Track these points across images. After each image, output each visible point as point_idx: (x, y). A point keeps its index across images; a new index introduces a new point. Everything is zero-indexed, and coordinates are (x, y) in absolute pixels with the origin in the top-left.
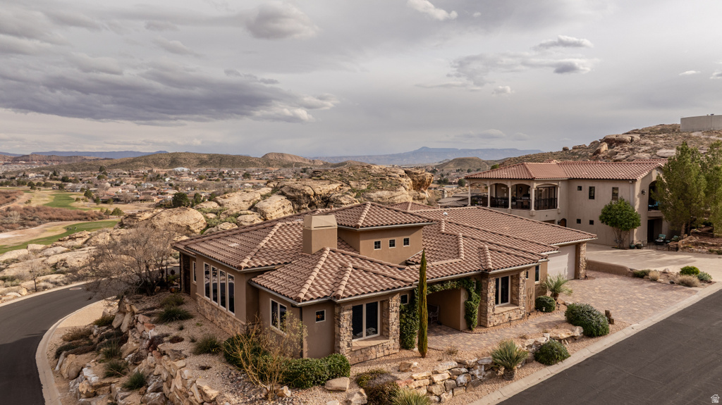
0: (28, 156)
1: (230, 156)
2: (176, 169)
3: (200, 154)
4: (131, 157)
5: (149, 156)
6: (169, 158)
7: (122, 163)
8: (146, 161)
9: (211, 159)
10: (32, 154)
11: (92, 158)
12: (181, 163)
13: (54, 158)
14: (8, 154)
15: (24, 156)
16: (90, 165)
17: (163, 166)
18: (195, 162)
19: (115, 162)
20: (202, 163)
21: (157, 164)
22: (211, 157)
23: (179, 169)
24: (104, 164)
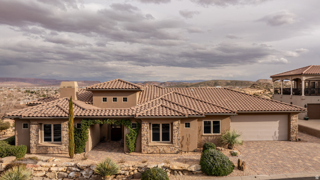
0: (165, 82)
1: (240, 81)
2: (216, 87)
3: (227, 81)
4: (199, 82)
5: (206, 81)
6: (214, 82)
7: (195, 85)
8: (204, 84)
9: (231, 83)
10: (167, 82)
11: (186, 83)
12: (219, 84)
13: (173, 83)
14: (160, 82)
15: (164, 82)
16: (184, 85)
17: (211, 86)
18: (225, 84)
19: (193, 84)
20: (228, 84)
21: (209, 85)
22: (232, 81)
23: (217, 87)
24: (188, 85)
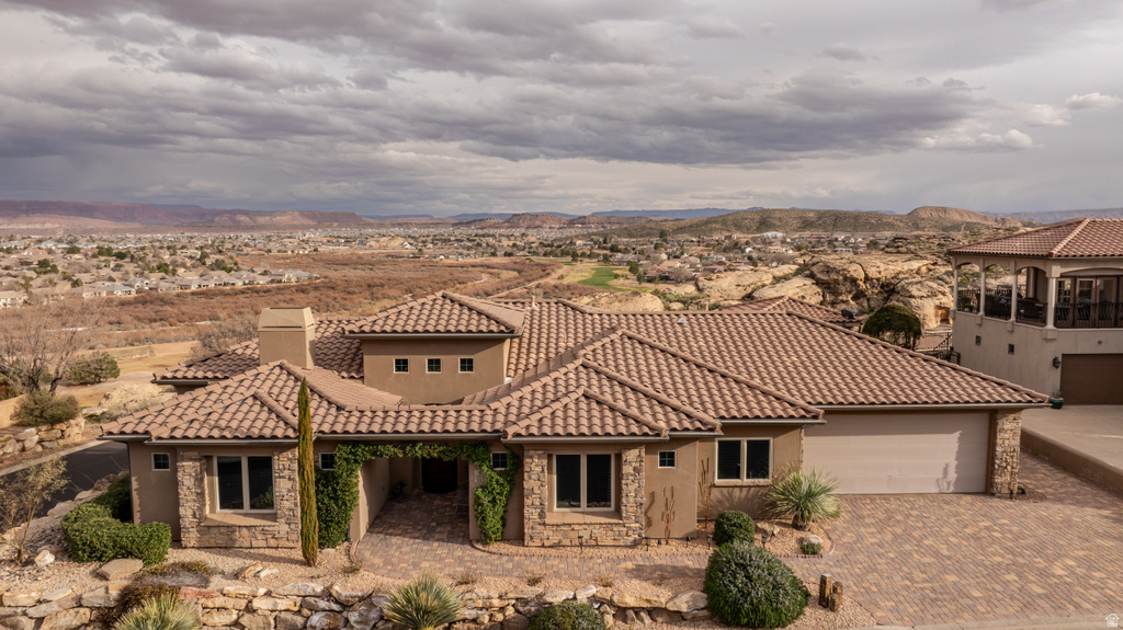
0: (585, 217)
1: (851, 213)
2: (765, 234)
3: (804, 211)
4: (705, 217)
5: (729, 215)
6: (757, 218)
7: (691, 226)
8: (724, 222)
9: (819, 219)
10: (594, 215)
11: (660, 219)
12: (774, 225)
13: (613, 220)
14: (566, 215)
15: (580, 217)
16: (651, 228)
17: (748, 230)
18: (795, 223)
19: (682, 224)
20: (806, 224)
21: (739, 227)
22: (821, 215)
23: (770, 234)
24: (668, 226)
